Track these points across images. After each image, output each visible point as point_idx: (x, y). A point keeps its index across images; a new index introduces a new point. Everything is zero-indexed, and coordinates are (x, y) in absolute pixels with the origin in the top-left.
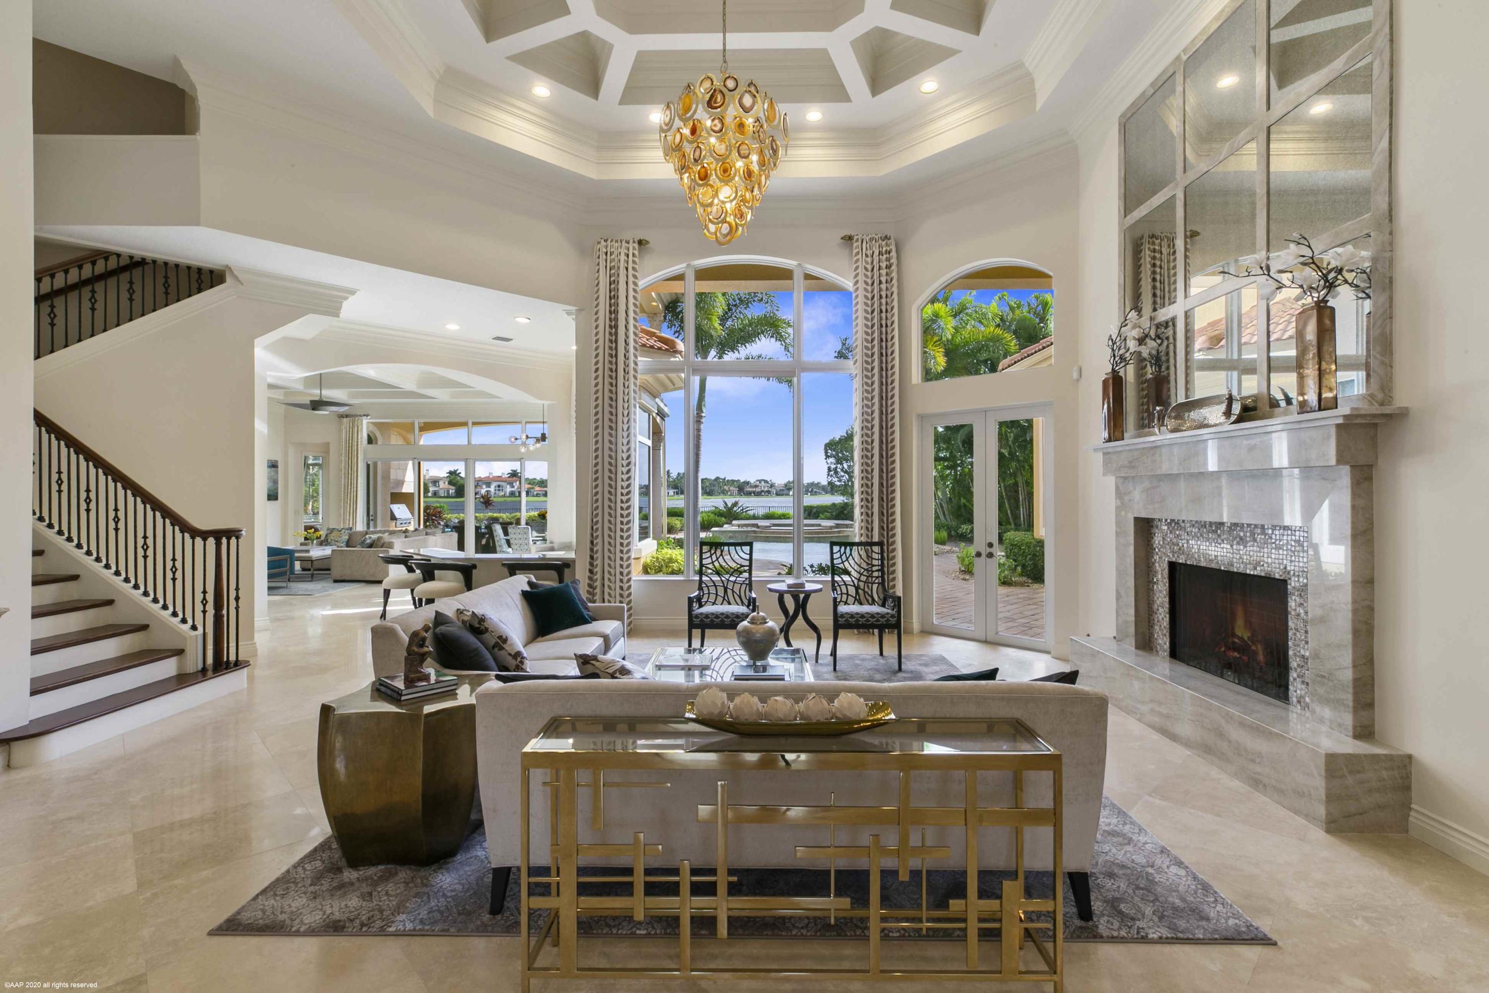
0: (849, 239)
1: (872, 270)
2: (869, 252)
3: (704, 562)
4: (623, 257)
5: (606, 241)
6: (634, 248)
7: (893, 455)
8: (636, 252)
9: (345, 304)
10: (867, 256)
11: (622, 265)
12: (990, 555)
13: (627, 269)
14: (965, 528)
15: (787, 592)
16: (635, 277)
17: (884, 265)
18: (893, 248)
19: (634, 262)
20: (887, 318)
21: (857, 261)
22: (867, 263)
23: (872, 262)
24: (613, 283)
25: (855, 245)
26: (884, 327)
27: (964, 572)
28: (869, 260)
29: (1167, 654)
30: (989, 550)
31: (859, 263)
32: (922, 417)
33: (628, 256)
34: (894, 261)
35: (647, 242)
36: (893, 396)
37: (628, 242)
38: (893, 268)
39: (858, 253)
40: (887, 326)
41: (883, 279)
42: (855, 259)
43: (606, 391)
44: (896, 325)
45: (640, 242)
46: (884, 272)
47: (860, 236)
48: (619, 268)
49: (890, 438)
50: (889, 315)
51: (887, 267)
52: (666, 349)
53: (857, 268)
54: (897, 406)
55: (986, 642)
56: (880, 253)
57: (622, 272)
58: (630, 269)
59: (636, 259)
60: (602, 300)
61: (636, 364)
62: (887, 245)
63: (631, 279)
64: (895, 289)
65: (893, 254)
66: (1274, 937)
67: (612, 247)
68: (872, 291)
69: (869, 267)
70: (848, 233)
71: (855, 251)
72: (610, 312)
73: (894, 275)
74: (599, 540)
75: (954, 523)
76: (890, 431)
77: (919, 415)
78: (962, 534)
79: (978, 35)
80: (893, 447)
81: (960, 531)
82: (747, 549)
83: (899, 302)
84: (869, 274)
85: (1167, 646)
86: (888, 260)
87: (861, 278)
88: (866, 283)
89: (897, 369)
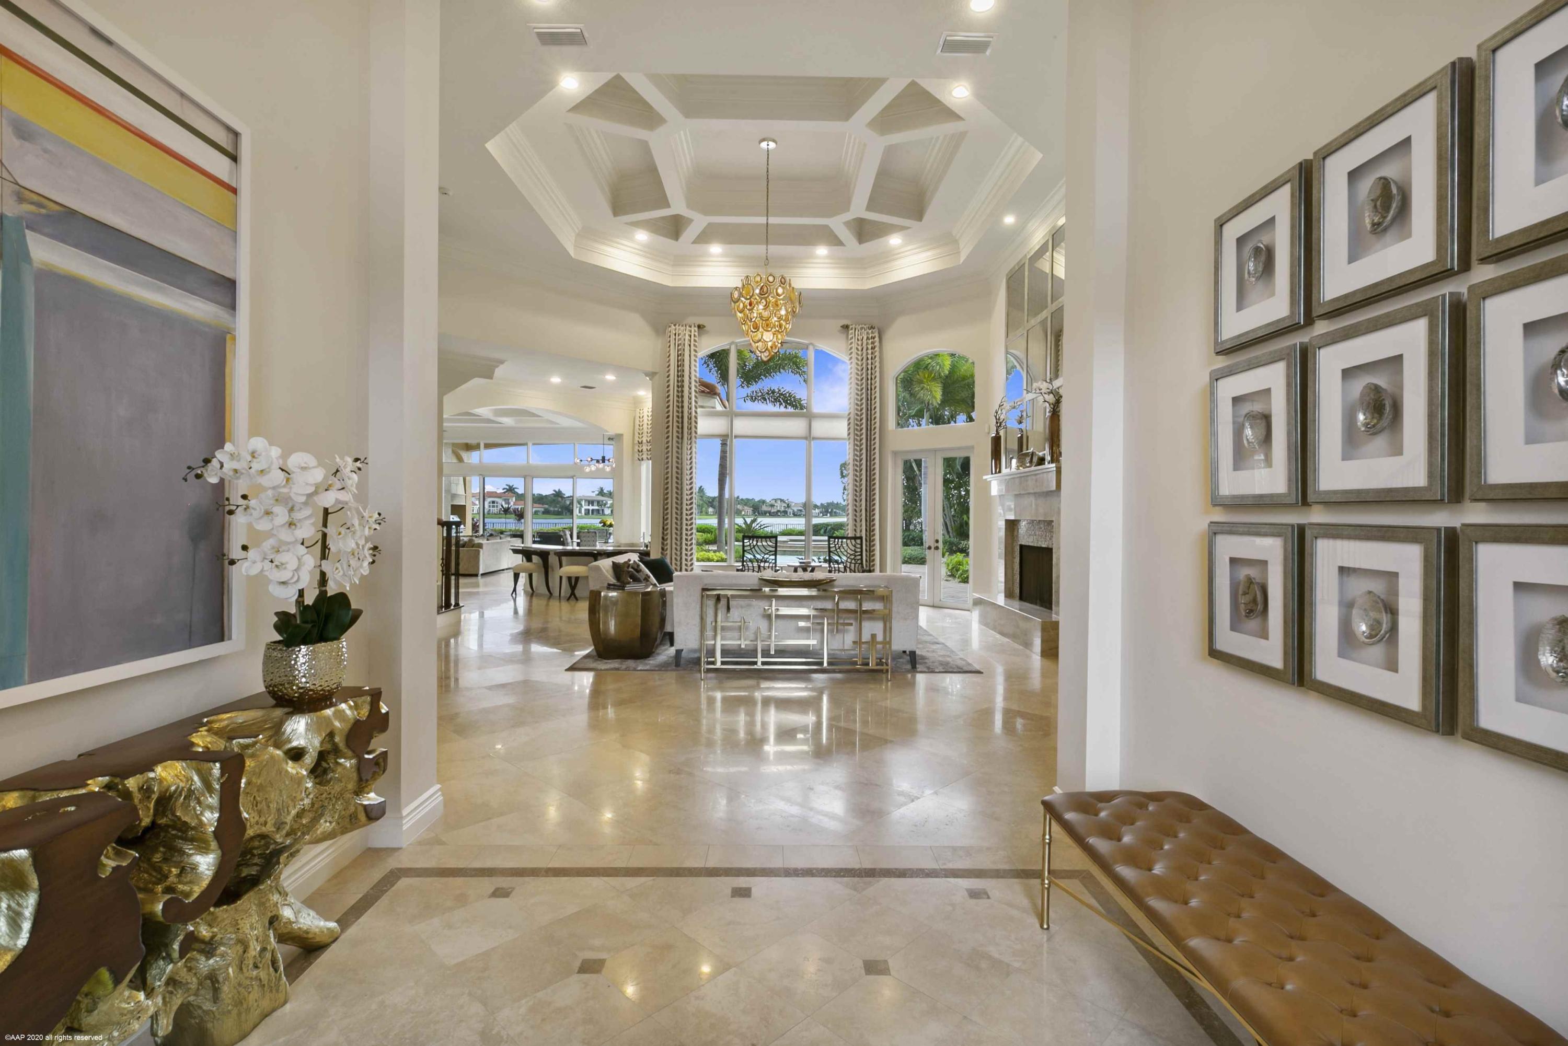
0: (846, 327)
1: (862, 350)
2: (860, 338)
3: (746, 548)
4: (687, 337)
5: (675, 325)
6: (695, 331)
7: (874, 479)
8: (696, 334)
9: (497, 370)
10: (858, 340)
11: (687, 343)
12: (937, 548)
13: (690, 345)
14: (963, 543)
15: (800, 566)
16: (695, 351)
17: (870, 347)
18: (876, 334)
19: (695, 341)
20: (871, 384)
21: (851, 343)
22: (858, 345)
23: (862, 345)
24: (680, 355)
25: (850, 332)
26: (870, 390)
27: (950, 576)
28: (860, 343)
29: (1018, 598)
30: (936, 545)
31: (853, 345)
32: (895, 454)
33: (690, 336)
34: (877, 344)
35: (704, 327)
36: (875, 439)
37: (690, 327)
38: (876, 349)
39: (852, 338)
40: (871, 389)
41: (869, 357)
42: (850, 342)
43: (675, 431)
44: (878, 389)
45: (699, 327)
46: (870, 352)
47: (854, 326)
48: (684, 345)
49: (872, 468)
50: (873, 382)
51: (872, 348)
52: (708, 393)
53: (851, 348)
54: (877, 445)
55: (933, 606)
56: (868, 338)
57: (687, 348)
58: (692, 345)
59: (696, 339)
60: (672, 367)
61: (696, 412)
62: (872, 333)
63: (693, 353)
64: (877, 364)
65: (877, 339)
66: (982, 671)
67: (679, 329)
68: (862, 365)
69: (860, 348)
70: (845, 322)
71: (850, 336)
72: (678, 376)
73: (877, 354)
74: (669, 536)
75: (955, 540)
76: (872, 463)
77: (893, 452)
78: (962, 549)
79: (921, 221)
80: (874, 474)
81: (960, 546)
82: (773, 540)
83: (881, 372)
84: (860, 353)
85: (1018, 594)
86: (873, 343)
87: (854, 355)
88: (857, 359)
89: (878, 420)
